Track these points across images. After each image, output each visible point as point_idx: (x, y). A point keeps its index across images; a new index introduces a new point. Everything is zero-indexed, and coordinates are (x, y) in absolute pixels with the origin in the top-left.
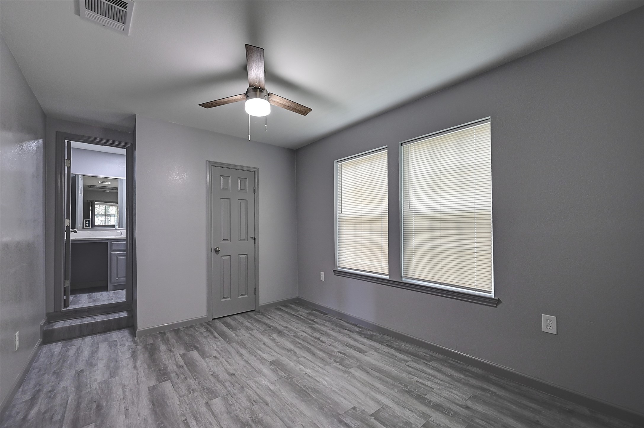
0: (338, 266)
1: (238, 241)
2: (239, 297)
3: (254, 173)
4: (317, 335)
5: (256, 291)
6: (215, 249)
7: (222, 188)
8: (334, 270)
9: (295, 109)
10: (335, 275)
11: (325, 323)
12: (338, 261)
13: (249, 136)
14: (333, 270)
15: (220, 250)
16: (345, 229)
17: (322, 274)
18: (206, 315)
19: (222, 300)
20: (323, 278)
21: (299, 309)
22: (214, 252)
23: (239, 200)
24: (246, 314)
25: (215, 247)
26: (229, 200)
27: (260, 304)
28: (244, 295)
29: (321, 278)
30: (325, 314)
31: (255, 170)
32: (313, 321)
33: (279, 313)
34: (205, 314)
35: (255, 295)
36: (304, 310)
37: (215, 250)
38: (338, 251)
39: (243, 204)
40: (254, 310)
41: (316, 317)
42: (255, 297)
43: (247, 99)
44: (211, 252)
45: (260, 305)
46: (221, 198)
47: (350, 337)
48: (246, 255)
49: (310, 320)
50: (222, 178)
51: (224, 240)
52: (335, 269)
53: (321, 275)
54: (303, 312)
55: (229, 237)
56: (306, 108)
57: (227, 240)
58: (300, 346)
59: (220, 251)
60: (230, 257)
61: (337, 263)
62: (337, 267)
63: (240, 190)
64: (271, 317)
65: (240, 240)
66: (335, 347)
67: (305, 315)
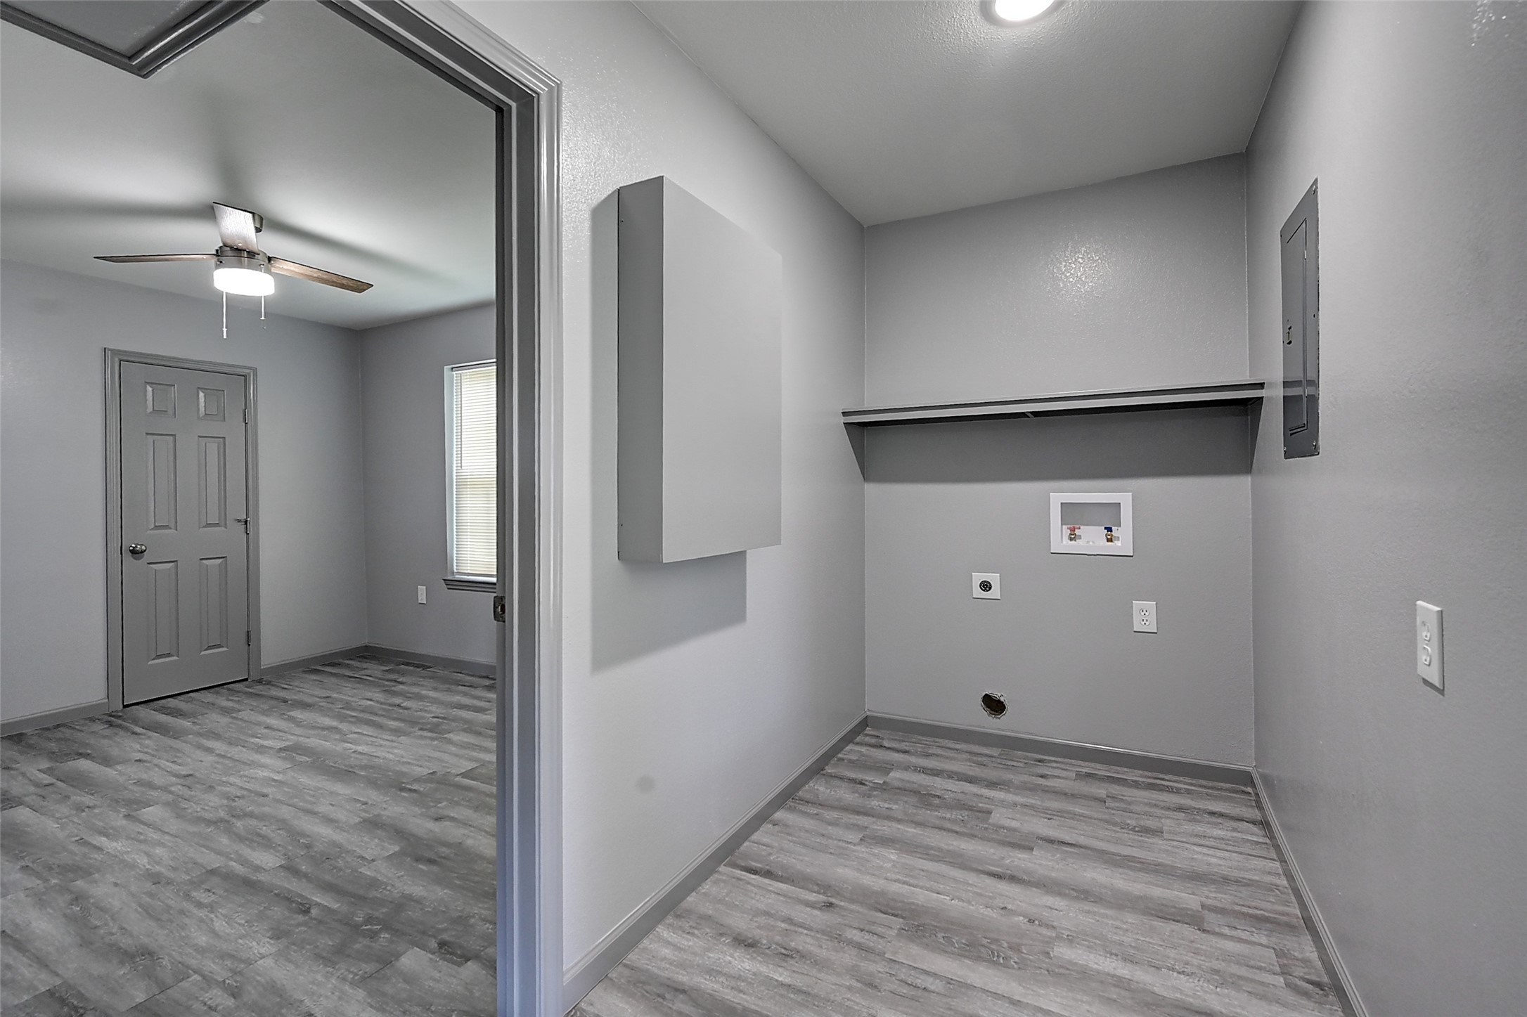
0: (455, 571)
1: (199, 528)
2: (203, 653)
3: (242, 378)
4: (397, 700)
5: (250, 638)
6: (131, 548)
7: (150, 409)
8: (446, 578)
9: (333, 282)
10: (449, 589)
11: (420, 681)
12: (455, 561)
13: (225, 330)
14: (444, 580)
15: (145, 551)
16: (468, 499)
17: (422, 590)
18: (104, 699)
19: (150, 663)
20: (422, 598)
21: (365, 665)
22: (128, 558)
23: (200, 439)
24: (224, 689)
25: (130, 543)
26: (171, 438)
27: (262, 663)
28: (217, 648)
29: (420, 598)
30: (424, 667)
31: (248, 371)
32: (395, 681)
33: (314, 677)
34: (103, 694)
35: (249, 645)
36: (376, 667)
37: (130, 550)
38: (455, 543)
39: (213, 447)
40: (246, 680)
41: (403, 674)
42: (249, 650)
43: (217, 267)
44: (120, 555)
45: (262, 667)
46: (147, 434)
47: (465, 694)
48: (221, 560)
49: (391, 680)
50: (149, 389)
51: (157, 527)
52: (449, 578)
53: (420, 593)
54: (374, 669)
55: (173, 520)
56: (359, 283)
57: (167, 527)
58: (352, 720)
59: (145, 553)
60: (177, 566)
61: (453, 566)
62: (453, 573)
63: (203, 417)
64: (291, 685)
65: (204, 527)
66: (430, 712)
67: (379, 674)
